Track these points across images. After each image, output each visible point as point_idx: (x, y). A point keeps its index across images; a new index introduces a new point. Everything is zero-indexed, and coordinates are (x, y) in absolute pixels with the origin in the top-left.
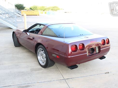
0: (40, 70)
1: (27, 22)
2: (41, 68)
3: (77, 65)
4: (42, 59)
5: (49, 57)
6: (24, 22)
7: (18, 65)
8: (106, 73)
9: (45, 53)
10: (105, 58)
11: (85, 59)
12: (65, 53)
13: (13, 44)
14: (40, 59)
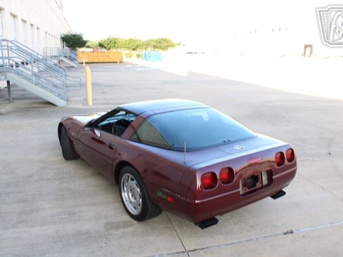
0: (128, 227)
1: (93, 84)
2: (130, 222)
3: (217, 217)
4: (133, 200)
5: (149, 197)
6: (85, 85)
7: (74, 213)
8: (285, 234)
9: (139, 185)
10: (283, 193)
11: (234, 203)
12: (189, 188)
13: (60, 151)
14: (128, 199)
